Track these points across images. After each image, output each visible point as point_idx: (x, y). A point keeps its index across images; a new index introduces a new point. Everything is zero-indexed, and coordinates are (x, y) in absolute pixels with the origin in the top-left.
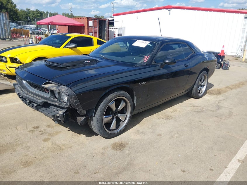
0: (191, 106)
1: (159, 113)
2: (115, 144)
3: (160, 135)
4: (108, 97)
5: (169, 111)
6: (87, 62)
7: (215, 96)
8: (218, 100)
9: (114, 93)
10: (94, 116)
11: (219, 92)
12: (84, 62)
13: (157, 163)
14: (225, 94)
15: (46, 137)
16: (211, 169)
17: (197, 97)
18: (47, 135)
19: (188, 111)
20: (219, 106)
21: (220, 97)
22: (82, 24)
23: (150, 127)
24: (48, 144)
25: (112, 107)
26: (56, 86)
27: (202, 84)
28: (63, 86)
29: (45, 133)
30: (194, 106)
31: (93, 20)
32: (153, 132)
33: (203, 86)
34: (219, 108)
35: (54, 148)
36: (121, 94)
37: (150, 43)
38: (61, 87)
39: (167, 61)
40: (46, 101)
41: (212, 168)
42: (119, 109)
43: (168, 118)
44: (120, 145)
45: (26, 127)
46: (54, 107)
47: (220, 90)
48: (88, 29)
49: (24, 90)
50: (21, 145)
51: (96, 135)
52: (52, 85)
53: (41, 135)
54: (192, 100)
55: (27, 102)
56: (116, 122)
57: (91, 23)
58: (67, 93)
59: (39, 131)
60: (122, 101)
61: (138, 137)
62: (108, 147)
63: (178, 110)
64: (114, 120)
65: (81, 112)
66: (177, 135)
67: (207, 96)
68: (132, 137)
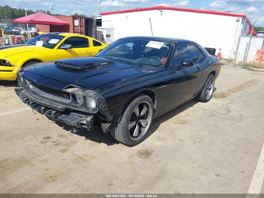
0: (201, 109)
1: (173, 118)
2: (140, 151)
3: (181, 140)
4: (134, 101)
5: (182, 115)
6: (105, 63)
7: (221, 99)
8: (225, 103)
9: (139, 97)
10: (119, 123)
11: (223, 96)
12: (102, 64)
13: (189, 169)
14: (229, 97)
15: (62, 147)
16: (242, 172)
17: (205, 101)
18: (63, 146)
19: (201, 115)
20: (228, 109)
21: (226, 100)
22: (67, 23)
23: (169, 132)
24: (67, 155)
25: (136, 113)
26: (81, 90)
27: (210, 87)
28: (90, 90)
29: (60, 143)
30: (204, 110)
31: (79, 19)
32: (174, 138)
33: (210, 89)
34: (229, 111)
35: (76, 159)
36: (145, 98)
37: (164, 45)
38: (88, 92)
39: (184, 63)
40: (68, 107)
41: (243, 170)
42: (142, 115)
43: (184, 123)
44: (146, 153)
45: (35, 138)
46: (76, 114)
47: (223, 93)
48: (74, 28)
49: (34, 96)
50: (36, 159)
51: (118, 142)
52: (76, 89)
53: (56, 146)
54: (200, 104)
55: (42, 109)
56: (138, 128)
57: (77, 23)
58: (96, 98)
59: (53, 142)
60: (145, 106)
61: (160, 143)
62: (134, 156)
63: (191, 114)
64: (137, 126)
65: (108, 118)
66: (198, 140)
67: (213, 99)
68: (155, 144)
